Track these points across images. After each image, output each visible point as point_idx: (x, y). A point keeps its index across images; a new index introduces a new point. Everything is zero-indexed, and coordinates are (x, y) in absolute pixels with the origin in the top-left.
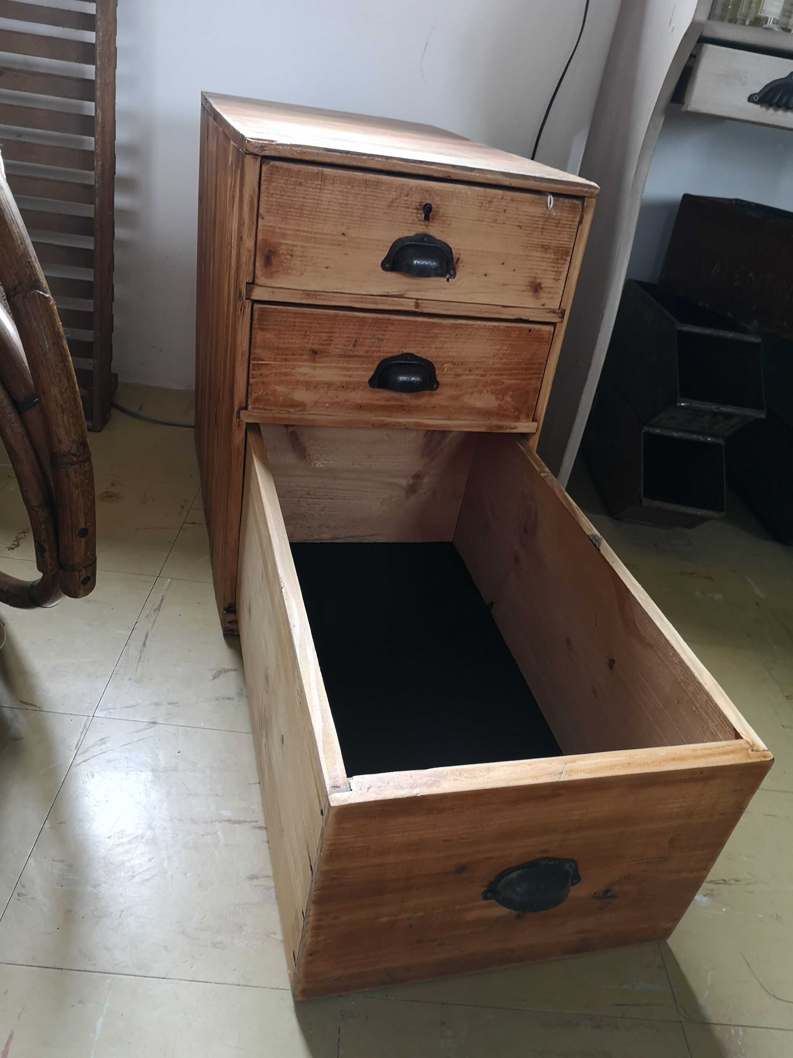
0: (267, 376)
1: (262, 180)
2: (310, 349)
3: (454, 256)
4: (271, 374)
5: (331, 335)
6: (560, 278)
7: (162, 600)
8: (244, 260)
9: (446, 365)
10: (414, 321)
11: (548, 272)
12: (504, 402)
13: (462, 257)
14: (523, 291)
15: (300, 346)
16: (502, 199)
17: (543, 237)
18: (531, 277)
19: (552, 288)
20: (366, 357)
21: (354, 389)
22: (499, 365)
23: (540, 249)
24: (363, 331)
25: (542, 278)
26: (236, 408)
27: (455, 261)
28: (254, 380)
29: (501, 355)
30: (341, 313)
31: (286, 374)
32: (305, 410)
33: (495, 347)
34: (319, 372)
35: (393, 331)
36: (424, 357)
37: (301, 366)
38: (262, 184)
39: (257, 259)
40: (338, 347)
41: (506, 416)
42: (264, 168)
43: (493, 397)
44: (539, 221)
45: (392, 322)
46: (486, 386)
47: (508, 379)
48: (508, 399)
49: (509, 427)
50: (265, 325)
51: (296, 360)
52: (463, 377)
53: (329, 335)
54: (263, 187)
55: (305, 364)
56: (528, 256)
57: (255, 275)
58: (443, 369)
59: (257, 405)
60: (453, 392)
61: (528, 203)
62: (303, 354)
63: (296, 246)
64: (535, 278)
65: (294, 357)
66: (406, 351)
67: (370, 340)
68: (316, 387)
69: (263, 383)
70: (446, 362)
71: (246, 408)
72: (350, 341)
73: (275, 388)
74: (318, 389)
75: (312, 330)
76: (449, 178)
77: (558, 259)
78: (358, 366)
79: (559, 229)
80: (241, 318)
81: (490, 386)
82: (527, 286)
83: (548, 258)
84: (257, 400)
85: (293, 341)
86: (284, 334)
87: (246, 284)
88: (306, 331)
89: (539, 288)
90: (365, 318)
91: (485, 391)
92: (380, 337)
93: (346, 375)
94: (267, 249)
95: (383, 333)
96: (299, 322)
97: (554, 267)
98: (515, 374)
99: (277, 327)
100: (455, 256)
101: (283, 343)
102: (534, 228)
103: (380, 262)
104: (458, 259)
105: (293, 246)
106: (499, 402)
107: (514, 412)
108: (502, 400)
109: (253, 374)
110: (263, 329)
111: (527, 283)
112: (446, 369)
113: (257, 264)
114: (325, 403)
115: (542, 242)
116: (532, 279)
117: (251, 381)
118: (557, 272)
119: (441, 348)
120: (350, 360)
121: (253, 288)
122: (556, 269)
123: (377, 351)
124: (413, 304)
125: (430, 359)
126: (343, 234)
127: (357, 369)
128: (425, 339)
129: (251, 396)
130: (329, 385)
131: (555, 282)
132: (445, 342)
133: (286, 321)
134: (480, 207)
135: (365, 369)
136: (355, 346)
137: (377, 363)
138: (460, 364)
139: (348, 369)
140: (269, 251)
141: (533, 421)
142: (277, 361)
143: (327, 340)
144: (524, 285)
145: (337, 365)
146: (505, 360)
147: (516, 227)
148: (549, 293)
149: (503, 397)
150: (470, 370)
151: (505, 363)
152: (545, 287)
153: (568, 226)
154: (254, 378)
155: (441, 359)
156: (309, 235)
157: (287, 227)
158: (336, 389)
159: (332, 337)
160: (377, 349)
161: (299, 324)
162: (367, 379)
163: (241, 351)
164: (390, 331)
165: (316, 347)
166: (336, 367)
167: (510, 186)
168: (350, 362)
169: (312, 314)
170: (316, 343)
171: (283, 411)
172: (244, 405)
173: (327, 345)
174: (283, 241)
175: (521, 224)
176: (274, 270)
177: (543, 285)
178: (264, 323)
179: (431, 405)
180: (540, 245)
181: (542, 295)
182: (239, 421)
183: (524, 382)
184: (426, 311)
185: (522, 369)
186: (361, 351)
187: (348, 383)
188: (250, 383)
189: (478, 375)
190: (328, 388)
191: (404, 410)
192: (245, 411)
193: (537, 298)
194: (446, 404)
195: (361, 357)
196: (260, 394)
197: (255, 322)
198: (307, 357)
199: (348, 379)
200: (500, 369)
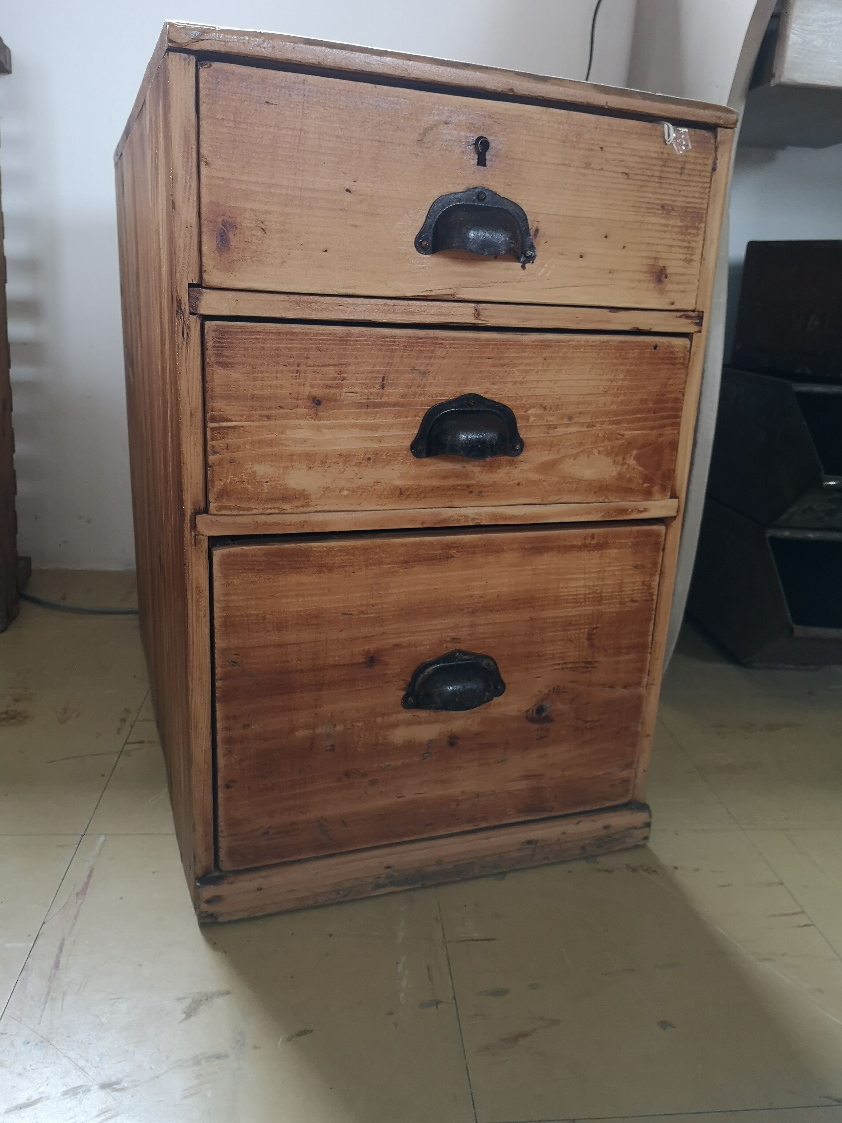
0: (238, 448)
1: (201, 96)
2: (309, 397)
3: (530, 227)
4: (245, 443)
5: (343, 369)
6: (692, 257)
7: (90, 876)
8: (182, 245)
9: (531, 412)
10: (476, 340)
11: (675, 250)
12: (625, 467)
13: (544, 228)
14: (640, 281)
15: (290, 392)
16: (596, 128)
17: (663, 191)
18: (650, 258)
19: (682, 275)
20: (403, 405)
21: (388, 462)
22: (614, 407)
23: (660, 212)
24: (394, 361)
25: (665, 259)
26: (189, 512)
27: (532, 232)
28: (215, 456)
29: (615, 390)
30: (356, 330)
31: (271, 443)
32: (308, 505)
33: (605, 377)
34: (328, 435)
35: (444, 358)
36: (496, 400)
37: (295, 427)
38: (201, 102)
39: (204, 238)
40: (356, 389)
41: (630, 491)
42: (203, 73)
43: (609, 460)
44: (655, 165)
45: (439, 341)
46: (596, 443)
47: (631, 430)
48: (632, 462)
49: (636, 509)
50: (227, 356)
51: (285, 417)
52: (561, 431)
53: (338, 369)
54: (203, 108)
55: (302, 422)
56: (642, 223)
57: (204, 269)
58: (528, 419)
59: (225, 502)
60: (546, 457)
61: (635, 136)
62: (297, 406)
63: (270, 213)
64: (656, 258)
65: (282, 410)
66: (467, 390)
67: (407, 376)
68: (323, 463)
69: (232, 461)
70: (532, 407)
71: (206, 511)
72: (376, 378)
73: (253, 469)
74: (327, 465)
75: (310, 362)
76: (511, 94)
77: (687, 227)
78: (391, 421)
79: (684, 177)
80: (184, 349)
81: (603, 442)
82: (646, 272)
83: (674, 226)
84: (223, 493)
85: (279, 382)
86: (262, 372)
87: (189, 287)
88: (299, 366)
89: (664, 276)
90: (395, 337)
91: (596, 452)
92: (423, 368)
93: (372, 439)
94: (220, 220)
95: (426, 361)
96: (285, 348)
97: (683, 241)
98: (639, 420)
99: (249, 360)
100: (532, 225)
101: (262, 388)
102: (648, 176)
103: (413, 239)
104: (537, 230)
105: (265, 213)
106: (619, 468)
107: (642, 484)
108: (624, 464)
109: (213, 446)
110: (224, 365)
111: (644, 268)
112: (532, 419)
113: (205, 248)
114: (340, 491)
115: (661, 199)
116: (651, 262)
117: (211, 458)
118: (688, 248)
119: (522, 383)
120: (377, 412)
121: (201, 294)
122: (686, 244)
123: (420, 395)
124: (472, 311)
125: (506, 403)
126: (348, 190)
127: (391, 427)
128: (494, 369)
129: (213, 486)
130: (346, 458)
131: (686, 265)
132: (527, 371)
133: (262, 349)
134: (564, 142)
135: (404, 426)
136: (383, 387)
137: (422, 414)
138: (553, 409)
139: (375, 428)
140: (224, 223)
141: (672, 497)
142: (253, 421)
143: (335, 379)
144: (641, 272)
145: (356, 421)
146: (622, 397)
147: (621, 175)
148: (678, 283)
149: (624, 459)
150: (570, 418)
151: (622, 403)
152: (672, 274)
153: (697, 173)
154: (215, 453)
155: (523, 401)
156: (290, 192)
157: (253, 179)
158: (358, 465)
159: (345, 372)
160: (420, 390)
161: (286, 352)
162: (408, 443)
163: (188, 408)
164: (439, 357)
165: (318, 392)
166: (354, 426)
167: (606, 107)
168: (378, 415)
169: (306, 334)
170: (318, 386)
171: (270, 508)
172: (202, 505)
173: (336, 388)
174: (248, 205)
175: (626, 171)
176: (235, 256)
177: (669, 271)
178: (226, 353)
179: (513, 480)
180: (658, 204)
181: (670, 286)
182: (195, 535)
183: (654, 432)
184: (491, 322)
185: (649, 411)
186: (393, 394)
187: (376, 453)
188: (210, 463)
189: (582, 424)
190: (345, 463)
191: (471, 492)
192: (204, 515)
193: (662, 292)
194: (536, 477)
195: (395, 405)
196: (228, 481)
197: (209, 352)
198: (305, 410)
199: (376, 446)
200: (616, 414)
